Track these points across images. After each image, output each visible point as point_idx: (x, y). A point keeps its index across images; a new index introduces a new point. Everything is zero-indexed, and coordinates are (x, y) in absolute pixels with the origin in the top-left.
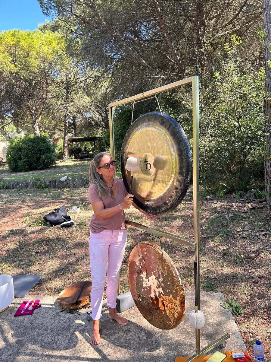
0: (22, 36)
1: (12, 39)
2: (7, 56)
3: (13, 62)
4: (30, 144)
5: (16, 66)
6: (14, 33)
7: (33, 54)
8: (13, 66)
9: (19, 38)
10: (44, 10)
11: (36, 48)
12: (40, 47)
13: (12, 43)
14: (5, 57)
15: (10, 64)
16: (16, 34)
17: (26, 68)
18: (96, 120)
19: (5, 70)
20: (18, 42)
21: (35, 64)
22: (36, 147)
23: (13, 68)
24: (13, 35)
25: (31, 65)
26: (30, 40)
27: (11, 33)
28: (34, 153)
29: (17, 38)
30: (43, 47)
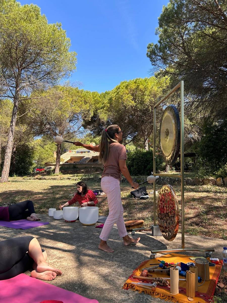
0: (141, 82)
1: (135, 85)
2: (130, 96)
3: (134, 99)
4: (141, 156)
5: (135, 102)
6: (136, 81)
7: (147, 93)
8: (133, 102)
9: (139, 84)
10: (152, 63)
11: (149, 88)
12: (152, 87)
13: (134, 87)
14: (129, 97)
15: (131, 101)
16: (137, 81)
17: (142, 102)
18: (195, 139)
19: (128, 105)
20: (138, 86)
21: (147, 99)
22: (145, 158)
23: (133, 103)
24: (135, 83)
25: (145, 100)
26: (146, 84)
27: (134, 81)
28: (143, 162)
29: (137, 84)
30: (154, 87)
